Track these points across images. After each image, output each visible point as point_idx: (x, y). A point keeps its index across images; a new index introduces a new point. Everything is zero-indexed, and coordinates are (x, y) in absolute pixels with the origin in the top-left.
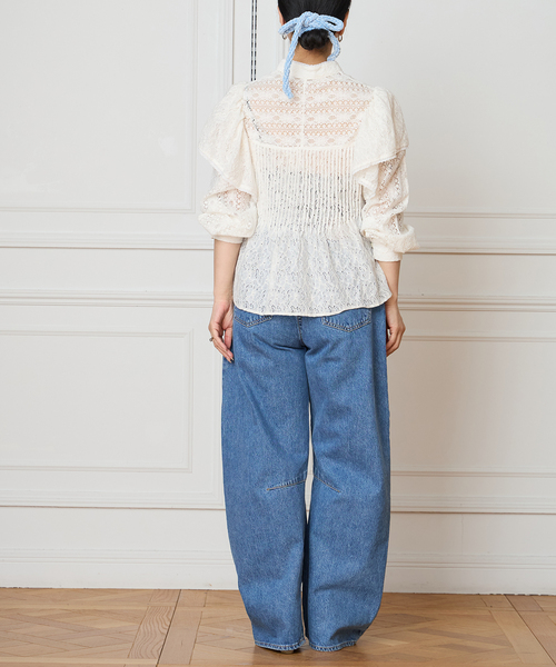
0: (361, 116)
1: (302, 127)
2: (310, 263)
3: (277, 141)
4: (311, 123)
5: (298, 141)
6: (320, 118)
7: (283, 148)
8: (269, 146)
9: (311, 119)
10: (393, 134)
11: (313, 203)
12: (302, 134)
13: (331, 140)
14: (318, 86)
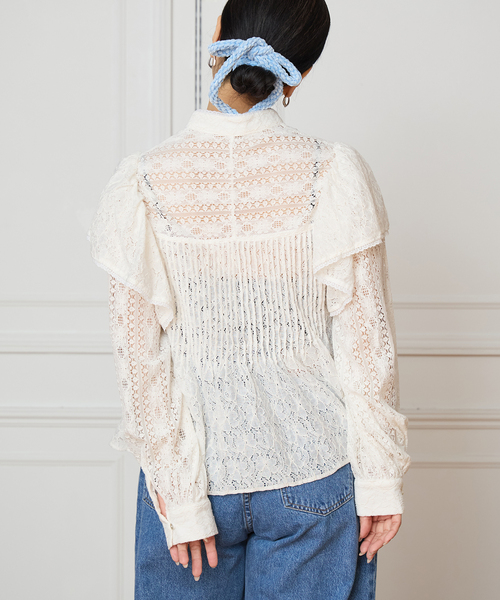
0: (320, 184)
1: (232, 208)
2: (275, 407)
3: (197, 231)
4: (244, 200)
5: (227, 229)
6: (259, 192)
7: (206, 242)
8: (184, 240)
9: (245, 194)
10: (371, 209)
11: (260, 319)
12: (232, 218)
13: (278, 224)
14: (251, 145)
